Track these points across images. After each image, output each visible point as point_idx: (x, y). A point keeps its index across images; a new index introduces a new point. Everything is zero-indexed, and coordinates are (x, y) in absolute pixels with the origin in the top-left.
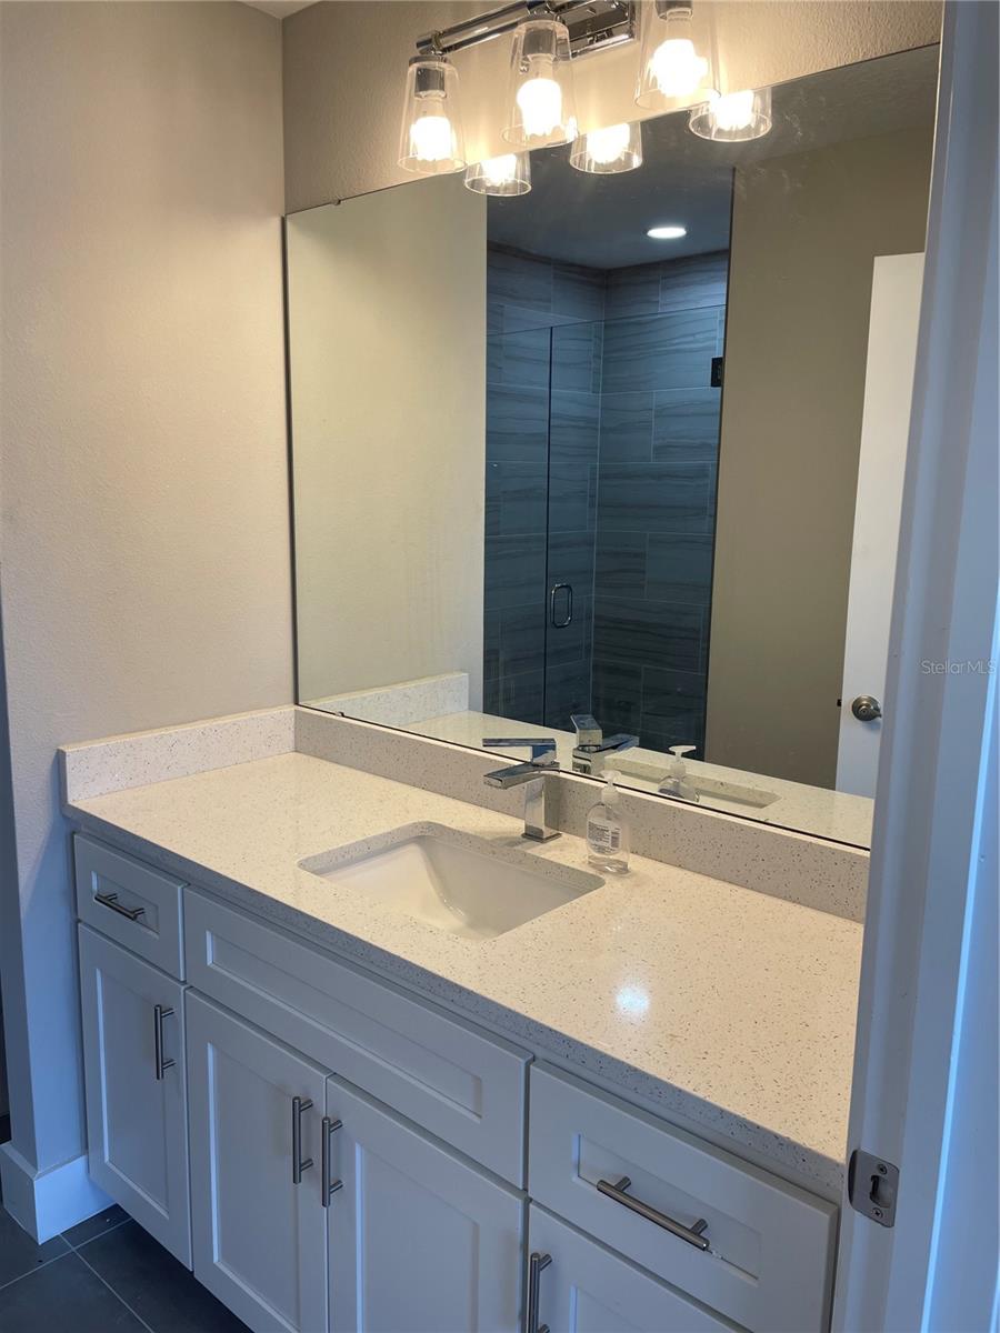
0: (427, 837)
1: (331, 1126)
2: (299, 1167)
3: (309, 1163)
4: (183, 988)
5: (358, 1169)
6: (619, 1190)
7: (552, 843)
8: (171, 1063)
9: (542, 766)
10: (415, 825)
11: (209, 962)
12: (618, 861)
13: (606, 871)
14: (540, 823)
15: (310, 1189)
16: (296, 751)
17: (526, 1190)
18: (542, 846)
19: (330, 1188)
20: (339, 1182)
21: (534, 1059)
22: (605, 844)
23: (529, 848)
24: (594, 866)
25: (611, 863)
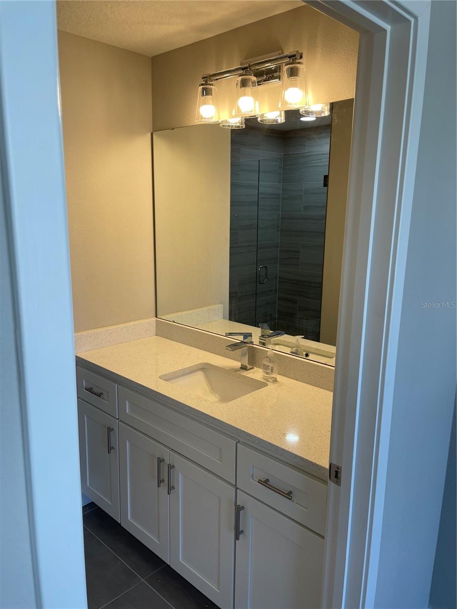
0: (205, 368)
1: (171, 467)
2: (160, 482)
3: (163, 481)
4: (117, 421)
5: (180, 482)
6: (265, 483)
7: (250, 371)
8: (113, 448)
9: (247, 343)
10: (201, 364)
11: (127, 412)
12: (274, 378)
13: (269, 381)
14: (246, 363)
15: (164, 489)
16: (156, 335)
17: (236, 485)
18: (246, 372)
19: (170, 489)
20: (174, 487)
21: (239, 441)
22: (268, 371)
23: (242, 373)
24: (265, 379)
25: (271, 378)
